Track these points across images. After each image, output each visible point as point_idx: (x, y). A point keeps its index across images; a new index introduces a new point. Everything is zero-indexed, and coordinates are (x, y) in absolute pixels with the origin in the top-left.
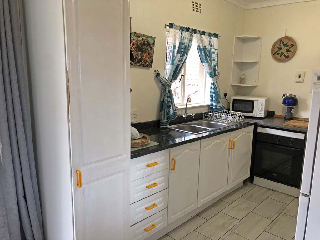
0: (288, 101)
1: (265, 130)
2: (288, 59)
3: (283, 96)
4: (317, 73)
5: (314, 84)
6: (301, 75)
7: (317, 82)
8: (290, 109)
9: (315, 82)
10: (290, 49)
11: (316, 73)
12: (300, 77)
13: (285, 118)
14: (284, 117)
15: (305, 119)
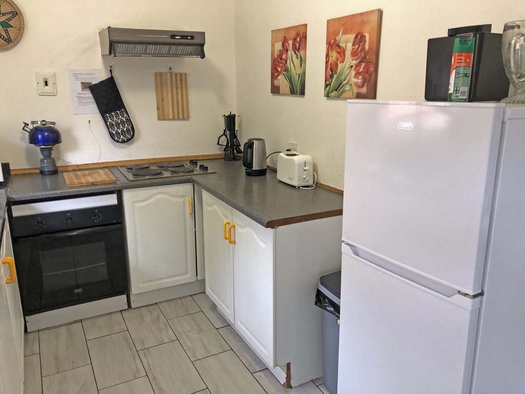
0: (43, 137)
1: (33, 208)
2: (11, 44)
3: (25, 126)
4: (79, 77)
5: (78, 97)
6: (47, 79)
7: (82, 94)
8: (47, 154)
9: (78, 94)
10: (11, 23)
11: (76, 75)
12: (46, 83)
13: (42, 173)
14: (38, 171)
15: (78, 166)
